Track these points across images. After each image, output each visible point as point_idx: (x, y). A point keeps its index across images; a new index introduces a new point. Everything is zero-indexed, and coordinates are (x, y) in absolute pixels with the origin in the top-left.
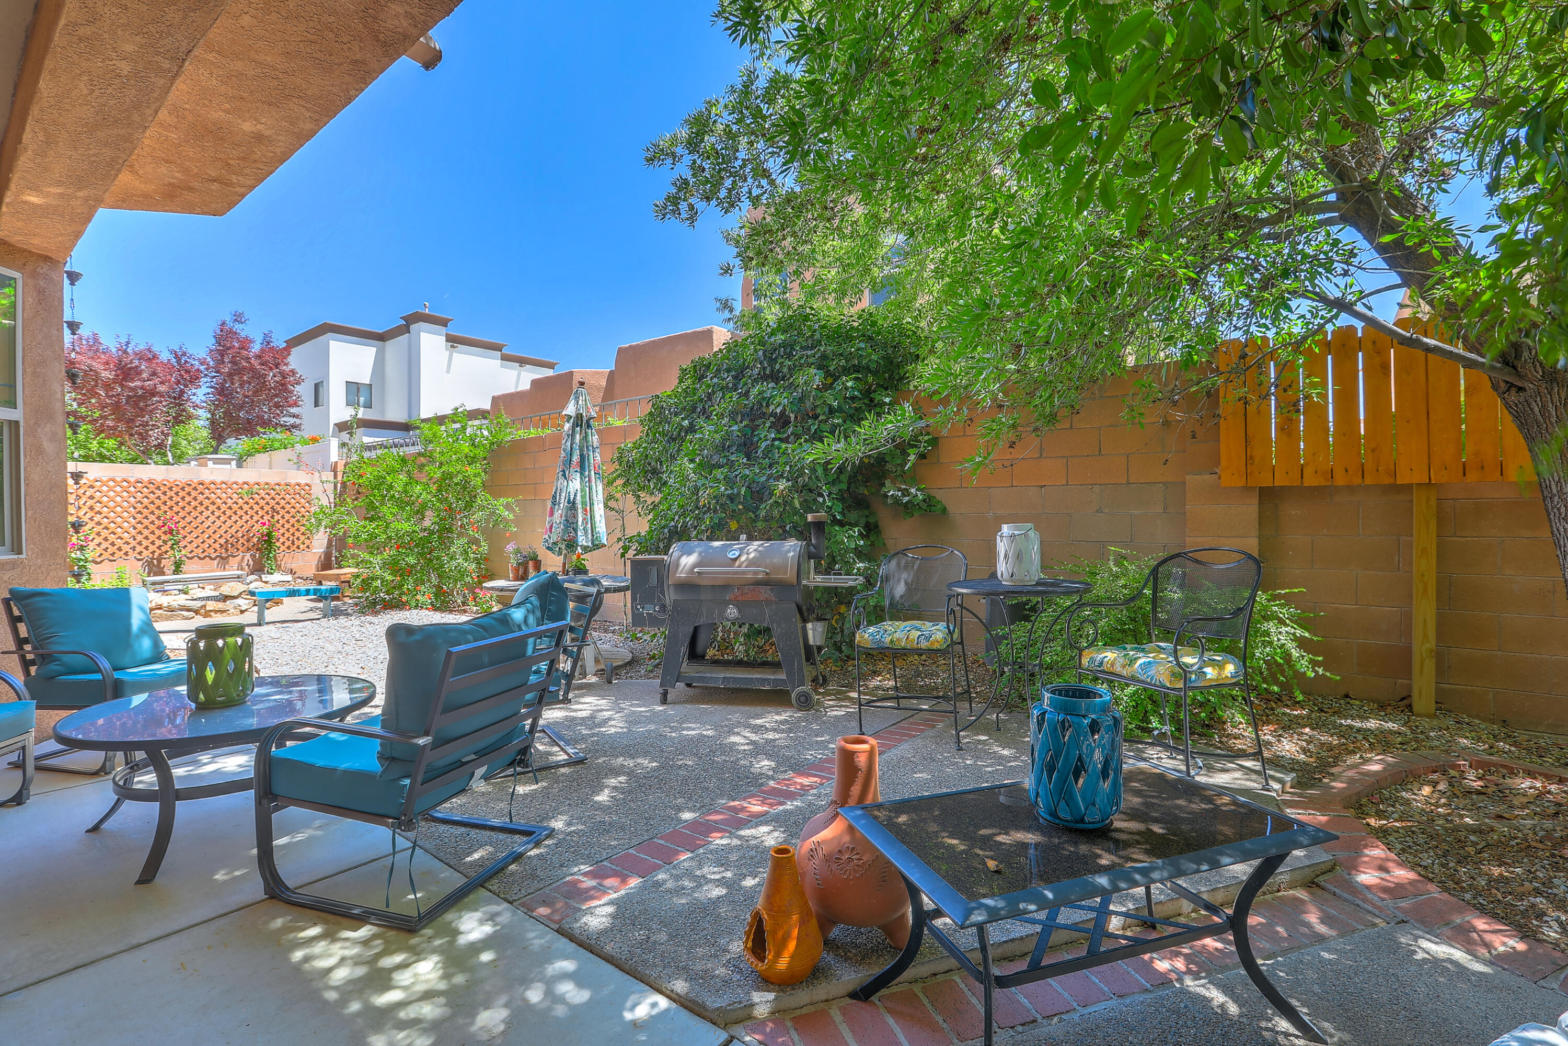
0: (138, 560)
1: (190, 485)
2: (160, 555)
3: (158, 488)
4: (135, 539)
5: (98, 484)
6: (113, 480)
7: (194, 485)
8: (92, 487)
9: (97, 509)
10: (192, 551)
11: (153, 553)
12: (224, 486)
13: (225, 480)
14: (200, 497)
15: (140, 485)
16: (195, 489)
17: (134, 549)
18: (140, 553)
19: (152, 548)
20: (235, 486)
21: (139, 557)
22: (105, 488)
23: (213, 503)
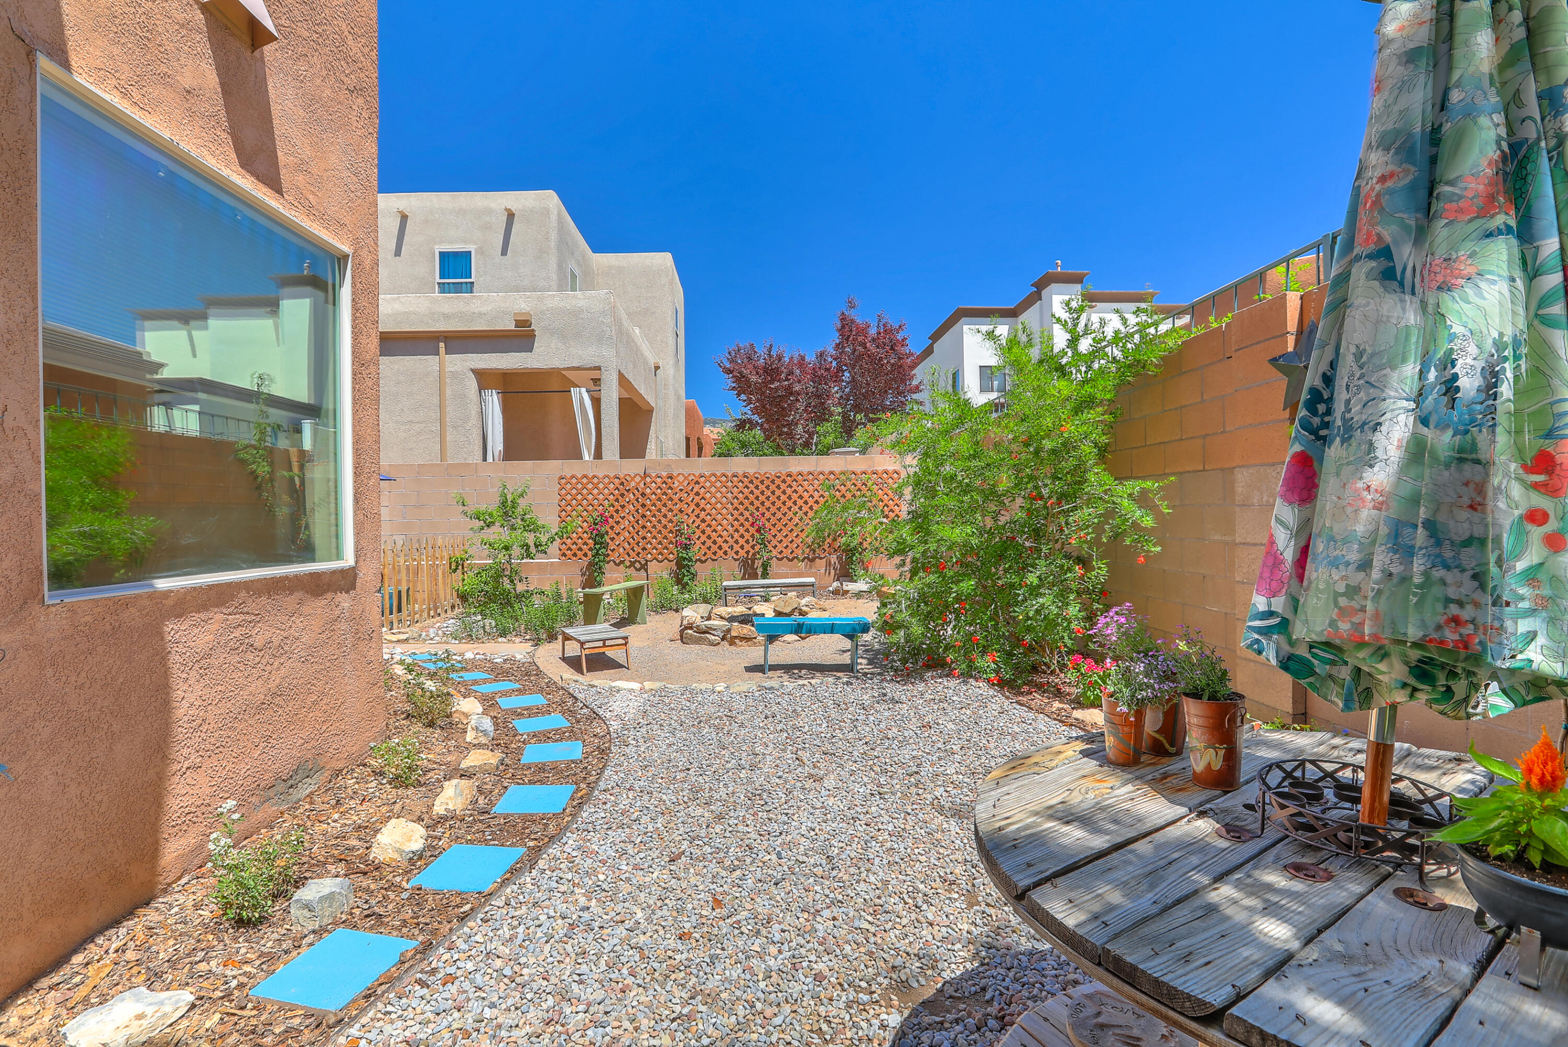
0: (736, 560)
1: (779, 477)
2: (754, 554)
3: (751, 482)
4: (732, 538)
5: (702, 479)
6: (714, 475)
7: (783, 477)
8: (697, 483)
9: (702, 506)
10: (782, 552)
11: (748, 552)
12: (811, 477)
13: (811, 470)
14: (789, 491)
15: (735, 479)
16: (784, 481)
17: (732, 547)
18: (737, 553)
19: (747, 547)
20: (821, 477)
21: (735, 557)
22: (708, 484)
23: (801, 497)
